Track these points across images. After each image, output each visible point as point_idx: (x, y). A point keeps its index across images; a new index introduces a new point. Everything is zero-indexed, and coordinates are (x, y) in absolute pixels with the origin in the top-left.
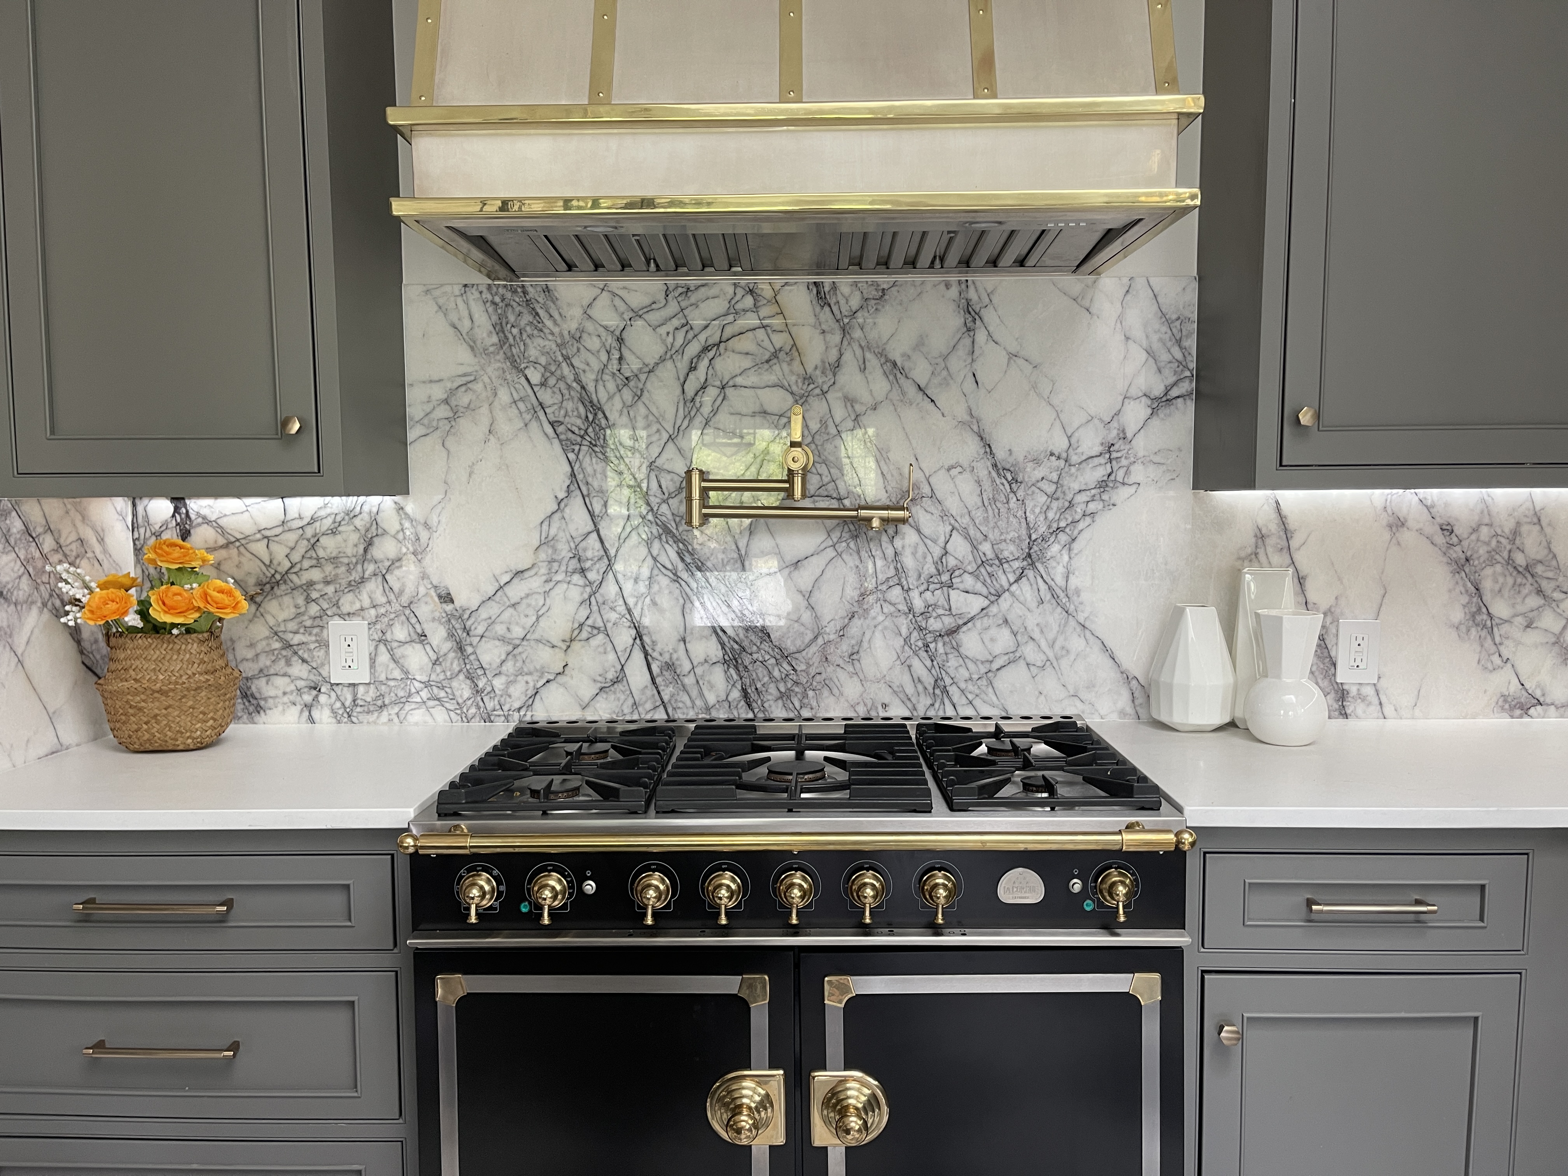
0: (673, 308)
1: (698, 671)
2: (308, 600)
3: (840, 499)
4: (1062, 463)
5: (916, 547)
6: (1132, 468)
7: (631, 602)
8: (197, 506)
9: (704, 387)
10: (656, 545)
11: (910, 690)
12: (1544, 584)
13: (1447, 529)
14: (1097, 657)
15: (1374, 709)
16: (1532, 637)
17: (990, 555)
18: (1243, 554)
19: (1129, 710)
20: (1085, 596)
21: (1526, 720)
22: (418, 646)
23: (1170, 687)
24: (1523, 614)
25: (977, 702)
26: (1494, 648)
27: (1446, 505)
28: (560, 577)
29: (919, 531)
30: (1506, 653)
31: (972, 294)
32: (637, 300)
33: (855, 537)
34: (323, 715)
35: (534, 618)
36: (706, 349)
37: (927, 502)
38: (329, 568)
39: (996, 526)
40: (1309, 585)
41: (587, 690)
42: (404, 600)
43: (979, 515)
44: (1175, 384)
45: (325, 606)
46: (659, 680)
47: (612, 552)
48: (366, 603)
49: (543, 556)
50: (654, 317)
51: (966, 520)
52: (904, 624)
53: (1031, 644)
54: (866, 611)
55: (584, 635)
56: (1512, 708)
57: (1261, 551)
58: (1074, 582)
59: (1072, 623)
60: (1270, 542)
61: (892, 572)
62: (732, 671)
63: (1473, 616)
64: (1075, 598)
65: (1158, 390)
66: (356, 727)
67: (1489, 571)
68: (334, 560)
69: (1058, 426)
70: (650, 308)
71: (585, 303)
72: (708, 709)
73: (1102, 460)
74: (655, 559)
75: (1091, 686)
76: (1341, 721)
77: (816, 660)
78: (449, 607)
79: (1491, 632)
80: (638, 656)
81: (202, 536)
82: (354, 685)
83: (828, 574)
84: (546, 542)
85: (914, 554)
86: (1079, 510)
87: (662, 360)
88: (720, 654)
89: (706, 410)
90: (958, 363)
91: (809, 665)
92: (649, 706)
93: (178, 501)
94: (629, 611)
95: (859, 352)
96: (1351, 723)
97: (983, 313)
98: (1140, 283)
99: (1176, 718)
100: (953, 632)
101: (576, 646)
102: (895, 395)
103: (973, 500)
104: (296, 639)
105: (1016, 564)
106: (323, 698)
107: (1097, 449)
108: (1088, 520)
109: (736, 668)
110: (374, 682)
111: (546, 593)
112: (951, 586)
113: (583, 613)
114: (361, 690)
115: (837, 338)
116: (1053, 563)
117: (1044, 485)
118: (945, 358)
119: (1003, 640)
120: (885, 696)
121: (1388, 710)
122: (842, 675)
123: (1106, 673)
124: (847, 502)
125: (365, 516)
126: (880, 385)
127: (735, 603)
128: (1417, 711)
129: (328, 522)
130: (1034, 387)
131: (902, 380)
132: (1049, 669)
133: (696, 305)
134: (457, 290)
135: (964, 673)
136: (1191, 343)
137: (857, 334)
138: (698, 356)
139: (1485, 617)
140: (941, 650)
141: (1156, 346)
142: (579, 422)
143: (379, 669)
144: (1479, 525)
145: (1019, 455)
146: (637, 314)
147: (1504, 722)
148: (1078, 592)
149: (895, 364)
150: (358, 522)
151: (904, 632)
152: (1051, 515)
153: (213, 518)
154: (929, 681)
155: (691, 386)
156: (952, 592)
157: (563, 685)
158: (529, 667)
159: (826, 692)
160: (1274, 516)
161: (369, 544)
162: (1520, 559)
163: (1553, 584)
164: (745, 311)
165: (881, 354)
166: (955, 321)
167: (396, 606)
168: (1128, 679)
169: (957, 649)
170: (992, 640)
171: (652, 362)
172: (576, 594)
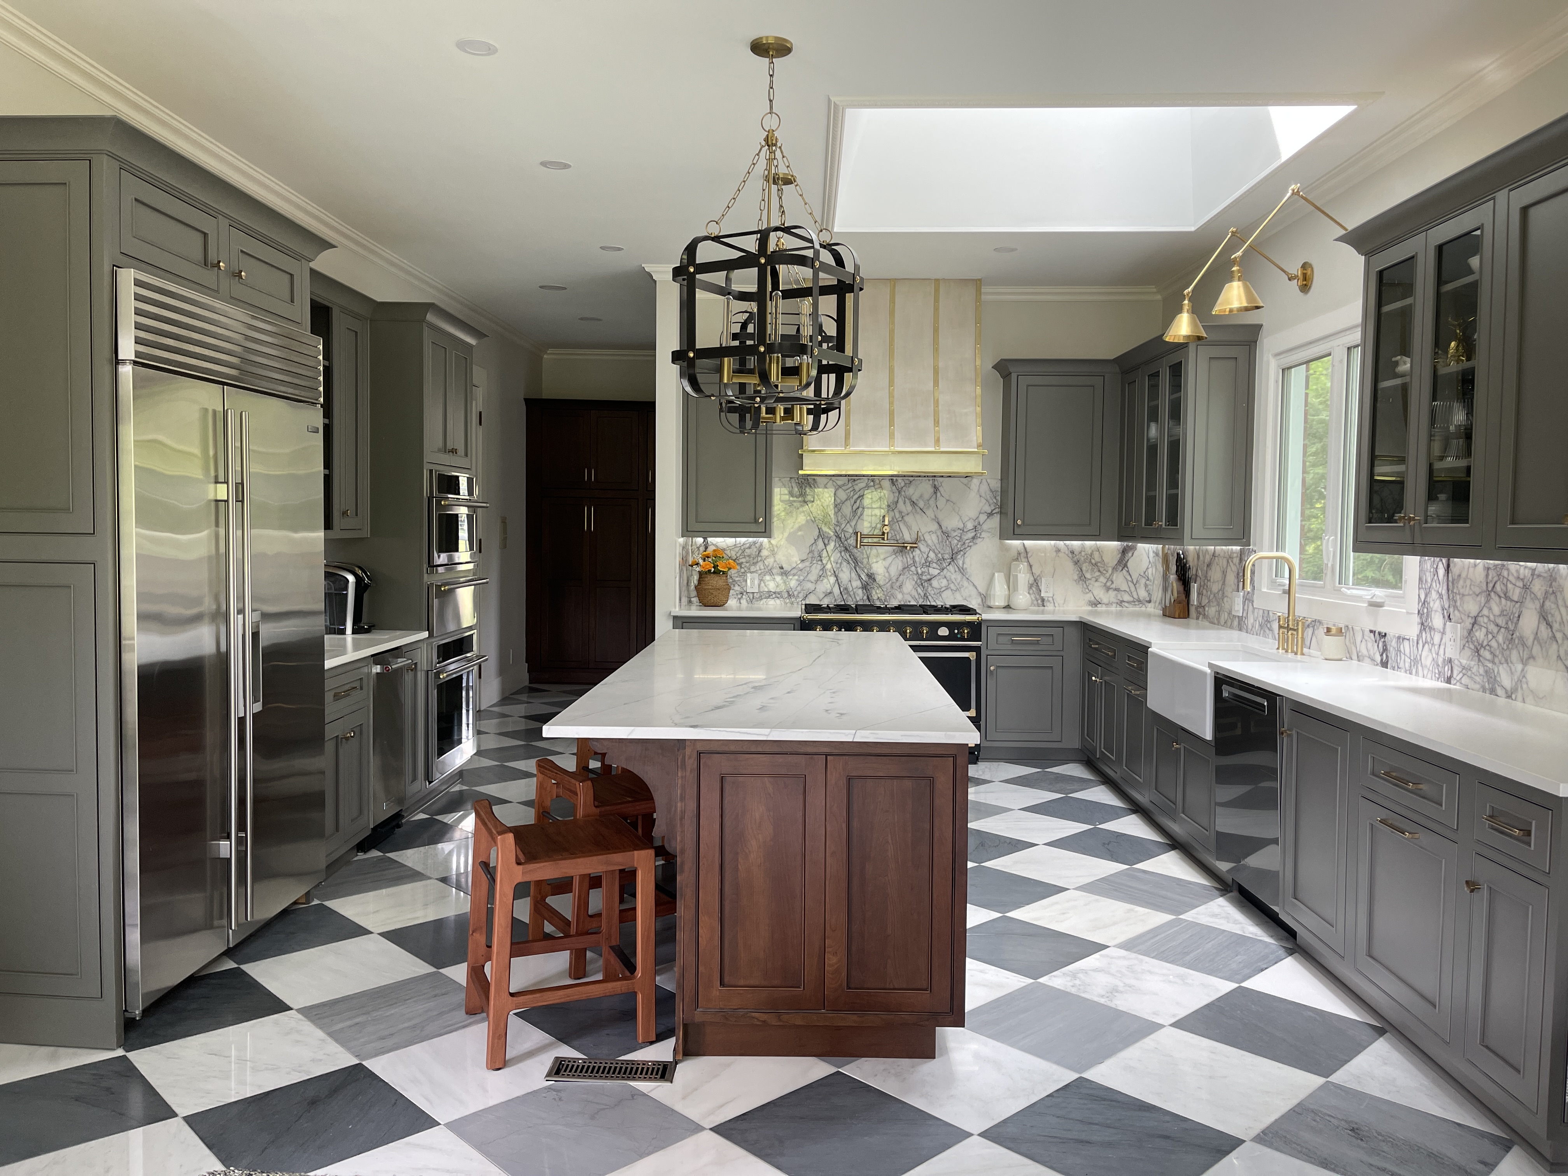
0: (850, 485)
1: (854, 590)
2: (741, 567)
3: (897, 541)
4: (962, 531)
5: (919, 555)
6: (982, 533)
7: (835, 570)
8: (710, 539)
9: (858, 508)
10: (843, 553)
11: (917, 597)
12: (1101, 569)
13: (1072, 552)
14: (972, 588)
15: (1053, 604)
16: (1097, 584)
17: (941, 558)
18: (1014, 558)
19: (981, 603)
20: (968, 570)
21: (1096, 608)
22: (773, 582)
23: (990, 595)
24: (1095, 577)
25: (937, 601)
26: (1086, 587)
27: (1072, 545)
28: (815, 562)
29: (920, 550)
30: (1090, 589)
31: (936, 483)
32: (840, 483)
33: (901, 552)
34: (744, 602)
35: (806, 574)
36: (859, 497)
37: (922, 542)
38: (747, 558)
39: (942, 549)
40: (1033, 568)
41: (822, 596)
42: (769, 568)
43: (938, 546)
44: (994, 509)
45: (746, 569)
46: (843, 593)
47: (830, 555)
48: (758, 568)
49: (810, 555)
50: (843, 488)
51: (934, 547)
52: (915, 577)
53: (952, 584)
54: (904, 573)
55: (821, 579)
56: (1092, 605)
57: (1019, 558)
58: (965, 566)
59: (964, 578)
60: (1022, 555)
61: (912, 562)
62: (864, 591)
63: (1080, 578)
64: (965, 571)
65: (989, 511)
66: (753, 606)
67: (1085, 564)
68: (749, 556)
69: (960, 521)
70: (843, 485)
71: (825, 483)
72: (857, 602)
73: (973, 531)
74: (842, 557)
75: (970, 596)
76: (1043, 608)
77: (889, 588)
78: (782, 570)
79: (1086, 582)
80: (837, 585)
81: (711, 549)
82: (753, 593)
83: (893, 563)
84: (811, 552)
85: (919, 557)
86: (967, 545)
87: (847, 500)
88: (861, 585)
89: (859, 514)
90: (932, 502)
91: (887, 589)
92: (839, 600)
93: (705, 538)
94: (834, 572)
95: (903, 499)
96: (1046, 608)
97: (939, 488)
98: (984, 481)
99: (992, 604)
100: (930, 580)
101: (819, 582)
102: (914, 510)
103: (936, 541)
104: (737, 579)
105: (948, 560)
106: (744, 596)
107: (972, 528)
108: (969, 548)
109: (866, 590)
110: (760, 592)
111: (811, 567)
112: (929, 566)
113: (821, 572)
114: (755, 594)
115: (897, 494)
116: (959, 560)
117: (957, 538)
118: (928, 501)
119: (944, 583)
120: (910, 598)
121: (1056, 605)
122: (897, 592)
123: (974, 592)
124: (899, 542)
125: (759, 543)
126: (909, 508)
127: (866, 571)
128: (1065, 605)
129: (748, 545)
130: (954, 510)
131: (916, 507)
132: (958, 592)
133: (857, 484)
134: (788, 479)
135: (933, 592)
136: (999, 498)
137: (903, 493)
138: (857, 499)
139: (1083, 578)
140: (926, 585)
141: (989, 498)
142: (822, 517)
143: (761, 588)
144: (1081, 551)
145: (949, 529)
146: (840, 487)
147: (1090, 608)
148: (966, 569)
149: (914, 502)
150: (757, 545)
151: (915, 580)
152: (958, 546)
153: (714, 543)
154: (922, 594)
155: (855, 508)
156: (930, 569)
157: (815, 594)
158: (804, 589)
159: (892, 597)
160: (1023, 547)
161: (760, 551)
162: (1093, 561)
163: (1103, 569)
164: (871, 486)
165: (910, 499)
166: (932, 490)
167: (767, 570)
168: (980, 594)
169: (931, 585)
170: (941, 582)
171: (844, 500)
172: (819, 567)
